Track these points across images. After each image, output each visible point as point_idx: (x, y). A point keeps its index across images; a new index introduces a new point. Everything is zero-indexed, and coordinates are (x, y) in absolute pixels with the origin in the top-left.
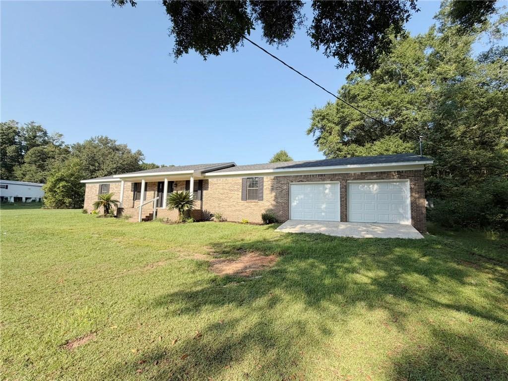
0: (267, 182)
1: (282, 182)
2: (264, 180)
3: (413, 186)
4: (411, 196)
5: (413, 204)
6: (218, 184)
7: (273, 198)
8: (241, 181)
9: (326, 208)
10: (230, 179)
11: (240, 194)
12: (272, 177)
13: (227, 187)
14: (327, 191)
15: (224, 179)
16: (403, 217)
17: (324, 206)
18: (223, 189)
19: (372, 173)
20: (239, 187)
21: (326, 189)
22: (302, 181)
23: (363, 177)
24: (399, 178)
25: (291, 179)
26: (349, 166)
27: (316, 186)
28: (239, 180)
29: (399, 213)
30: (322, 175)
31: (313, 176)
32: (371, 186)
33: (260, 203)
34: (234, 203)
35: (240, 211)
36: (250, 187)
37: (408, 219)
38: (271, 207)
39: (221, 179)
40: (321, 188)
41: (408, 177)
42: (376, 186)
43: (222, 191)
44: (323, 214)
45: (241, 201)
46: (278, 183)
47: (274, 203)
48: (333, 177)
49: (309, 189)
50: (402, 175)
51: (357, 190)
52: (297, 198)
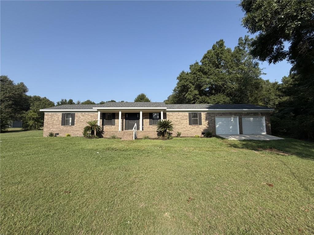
0: (203, 115)
1: (212, 116)
2: (202, 114)
3: (266, 119)
4: (266, 123)
5: (266, 126)
6: (174, 116)
7: (207, 124)
8: (188, 114)
9: (232, 128)
10: (181, 113)
11: (188, 121)
12: (206, 113)
13: (179, 117)
14: (232, 120)
15: (177, 113)
16: (262, 131)
17: (231, 127)
18: (177, 118)
19: (251, 113)
20: (187, 117)
21: (232, 119)
22: (221, 115)
23: (248, 114)
24: (261, 115)
25: (216, 114)
26: (244, 110)
27: (227, 118)
28: (187, 114)
29: (261, 129)
30: (230, 113)
31: (227, 113)
32: (250, 118)
33: (200, 126)
34: (185, 127)
35: (189, 130)
36: (193, 117)
37: (264, 132)
38: (206, 128)
39: (175, 113)
40: (229, 119)
41: (264, 115)
42: (252, 119)
43: (176, 120)
44: (231, 131)
45: (189, 125)
46: (209, 116)
47: (208, 126)
48: (235, 114)
49: (224, 119)
50: (263, 114)
51: (245, 120)
52: (218, 124)
